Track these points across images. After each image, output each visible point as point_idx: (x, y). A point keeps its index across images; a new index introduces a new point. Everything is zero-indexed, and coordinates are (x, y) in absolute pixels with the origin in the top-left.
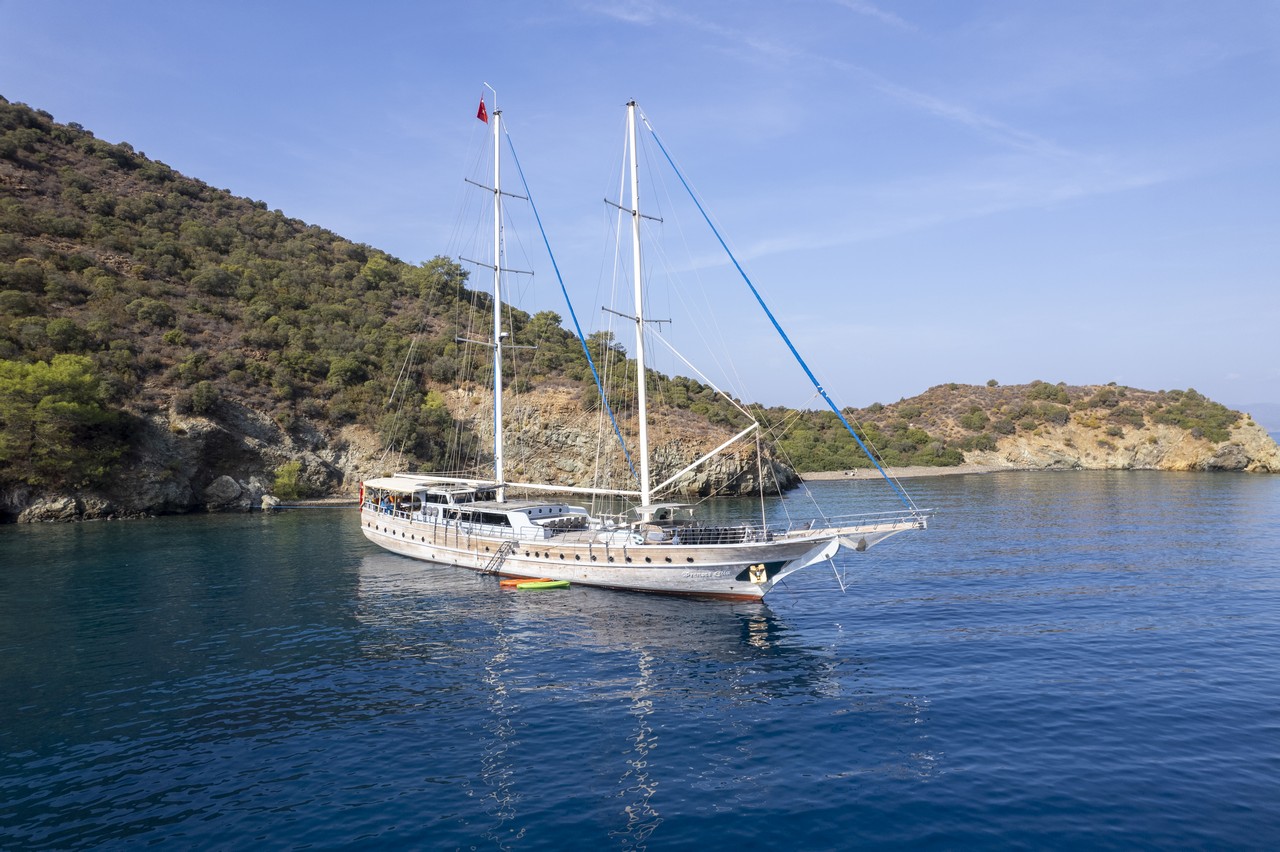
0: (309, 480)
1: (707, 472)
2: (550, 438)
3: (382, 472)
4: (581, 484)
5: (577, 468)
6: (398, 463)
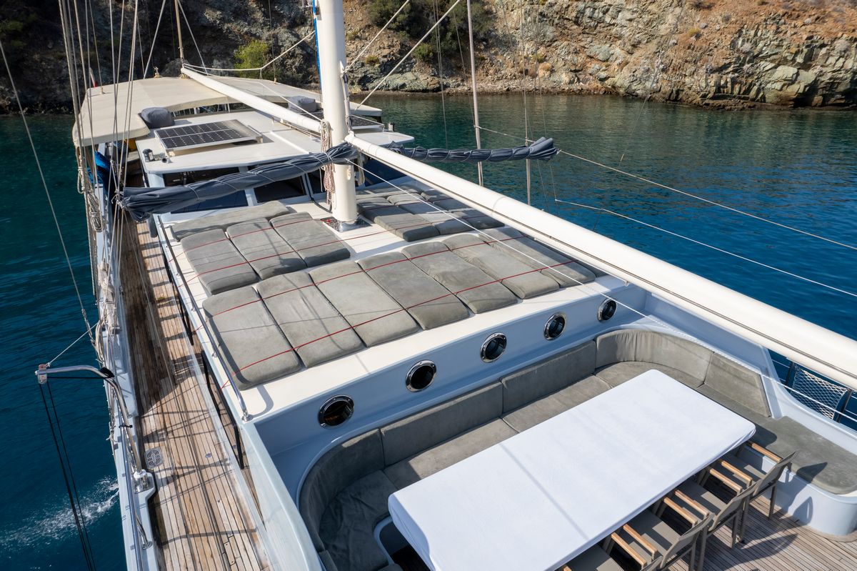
2: (582, 12)
3: (367, 56)
4: (615, 79)
5: (614, 56)
6: (386, 44)
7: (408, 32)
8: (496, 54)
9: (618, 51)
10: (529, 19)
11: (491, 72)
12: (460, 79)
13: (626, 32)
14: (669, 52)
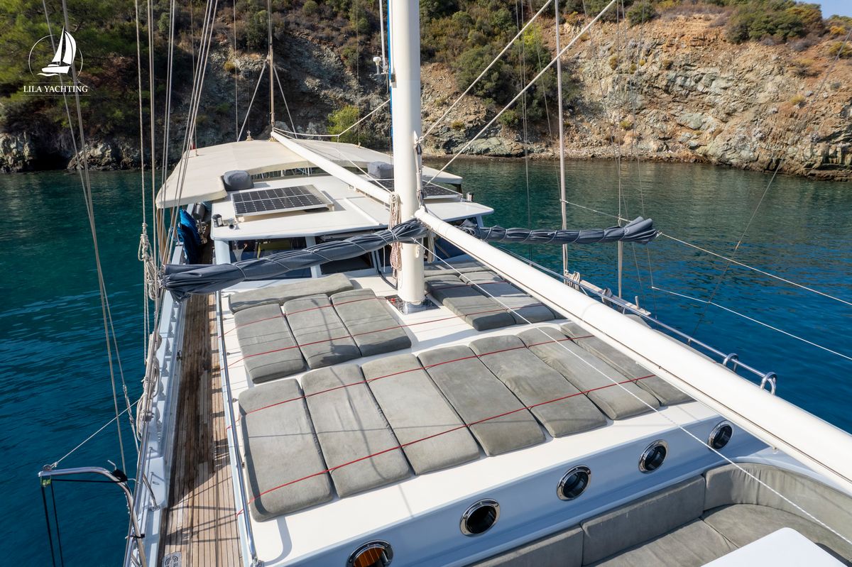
2: (673, 81)
3: (453, 122)
4: (707, 148)
5: (707, 125)
6: (472, 110)
7: (495, 99)
8: (582, 121)
9: (711, 119)
10: (617, 88)
11: (576, 138)
12: (544, 145)
13: (720, 101)
14: (768, 121)
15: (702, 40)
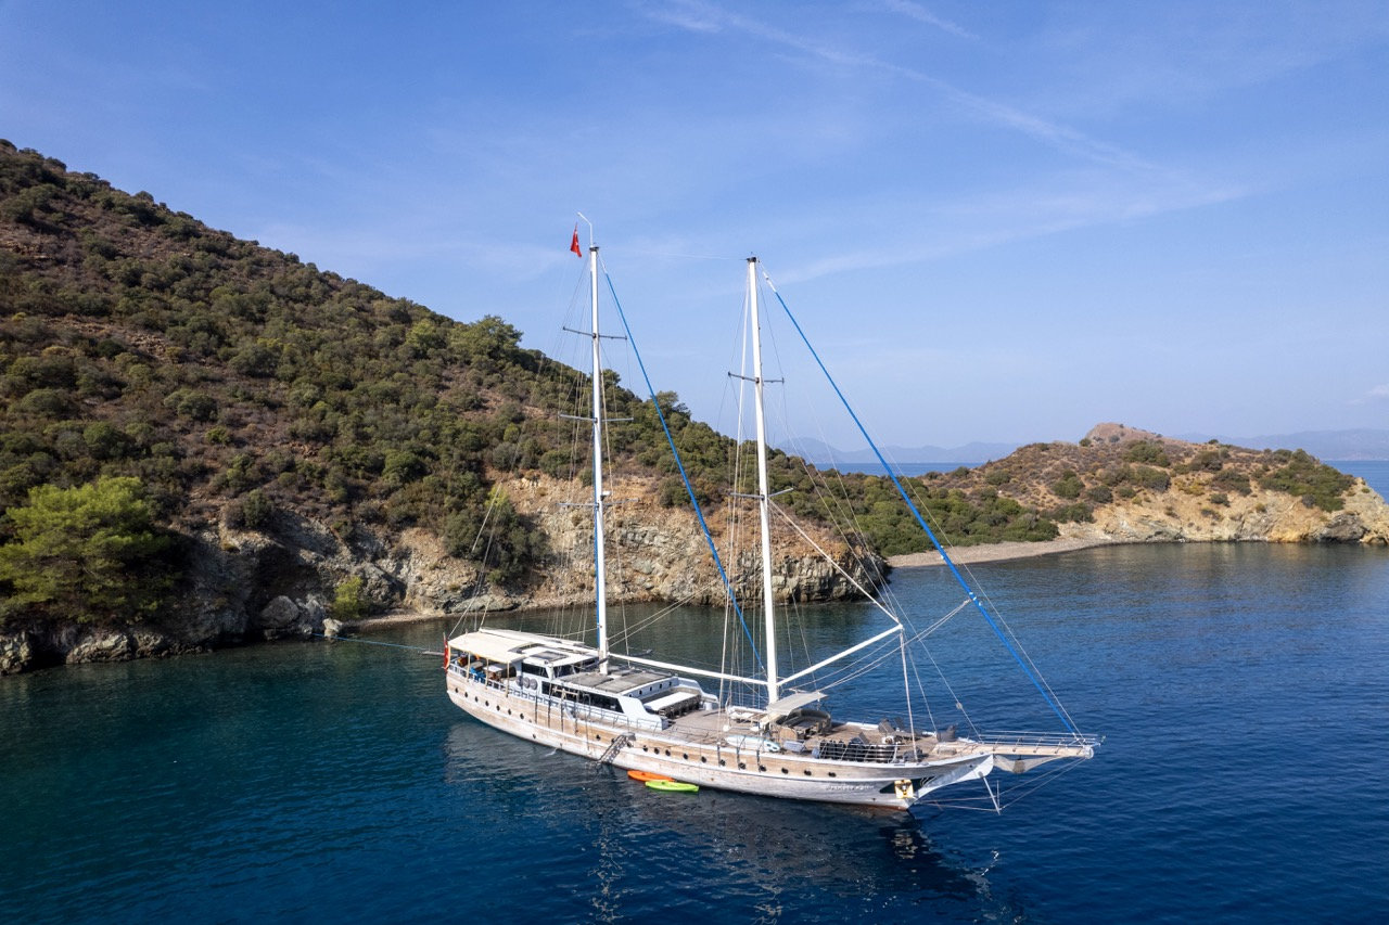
0: (370, 595)
1: (797, 577)
2: (625, 536)
3: (448, 584)
4: (659, 588)
5: (655, 570)
6: (464, 572)
7: (482, 561)
8: (554, 570)
9: (657, 565)
10: (580, 541)
11: (553, 588)
12: (528, 596)
13: (662, 552)
14: (696, 568)
15: (641, 504)
